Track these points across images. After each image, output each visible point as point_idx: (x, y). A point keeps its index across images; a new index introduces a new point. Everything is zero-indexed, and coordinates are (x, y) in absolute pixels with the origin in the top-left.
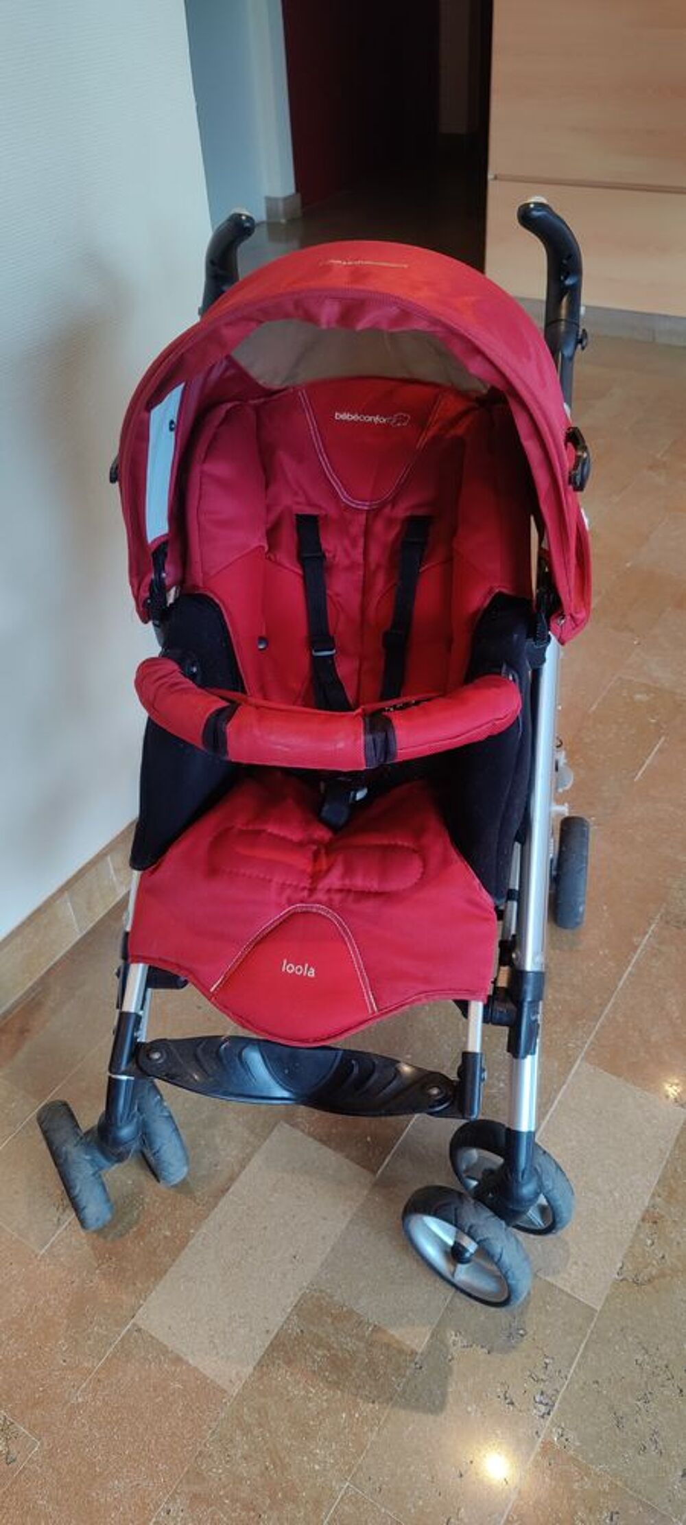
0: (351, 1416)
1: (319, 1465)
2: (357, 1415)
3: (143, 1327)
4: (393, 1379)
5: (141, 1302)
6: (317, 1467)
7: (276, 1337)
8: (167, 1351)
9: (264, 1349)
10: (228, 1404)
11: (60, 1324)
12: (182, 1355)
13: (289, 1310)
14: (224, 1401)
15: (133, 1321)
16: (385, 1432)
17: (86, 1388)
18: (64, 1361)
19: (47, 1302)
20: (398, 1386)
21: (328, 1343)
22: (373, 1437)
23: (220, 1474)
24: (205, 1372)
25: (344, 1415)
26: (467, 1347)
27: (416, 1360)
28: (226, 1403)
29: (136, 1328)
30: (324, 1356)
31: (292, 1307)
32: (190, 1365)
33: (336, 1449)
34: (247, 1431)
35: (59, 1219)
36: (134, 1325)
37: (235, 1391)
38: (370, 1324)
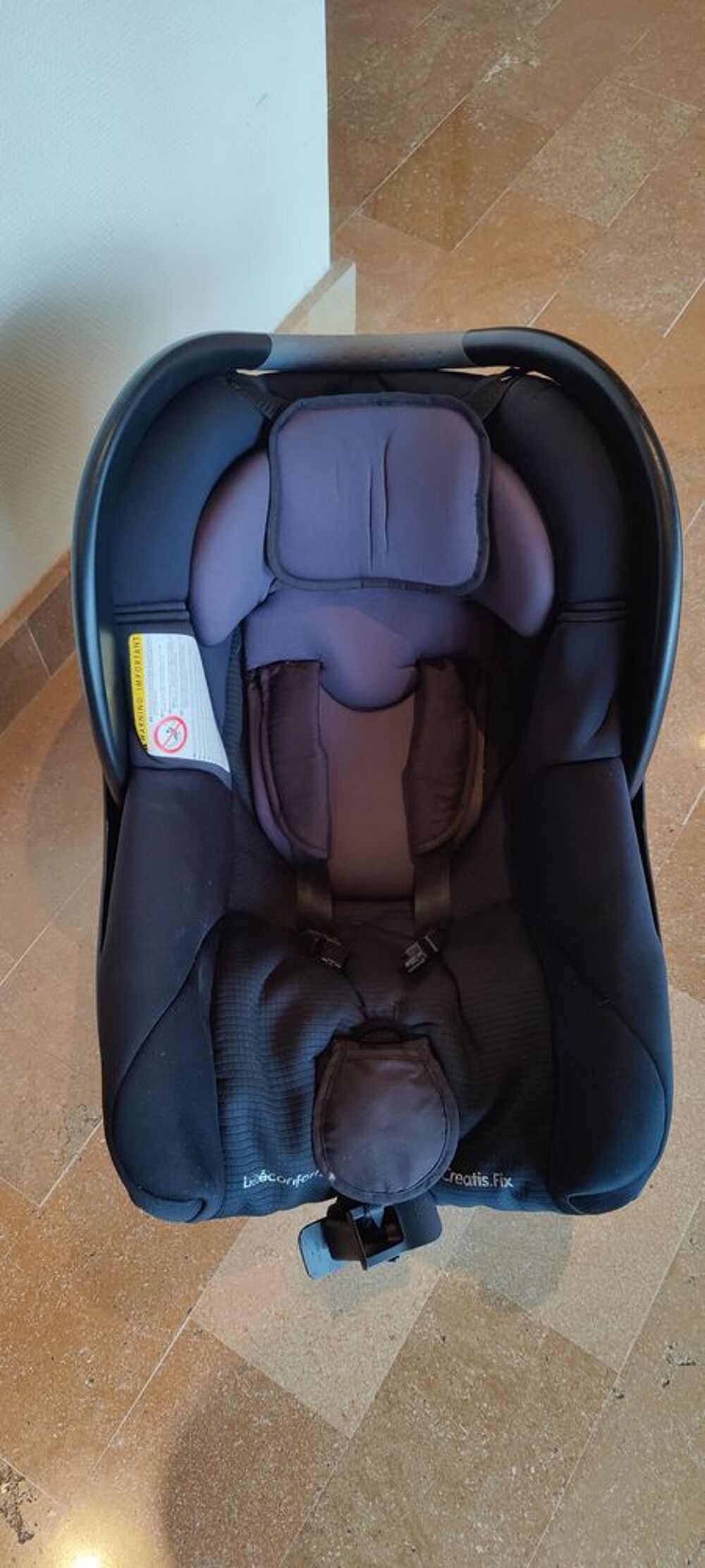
0: (525, 1471)
1: (483, 1546)
2: (533, 1471)
3: (204, 1327)
4: (583, 1413)
5: (200, 1288)
6: (479, 1549)
7: (405, 1346)
8: (245, 1368)
9: (388, 1366)
10: (342, 1451)
11: (79, 1322)
12: (266, 1374)
13: (422, 1304)
14: (336, 1445)
15: (189, 1318)
16: (575, 1495)
17: (127, 1423)
18: (92, 1381)
19: (56, 1285)
20: (591, 1425)
21: (482, 1357)
22: (558, 1504)
23: (338, 1559)
24: (304, 1401)
25: (514, 1470)
26: (688, 1364)
27: (615, 1385)
28: (337, 1449)
29: (195, 1330)
30: (478, 1377)
31: (425, 1301)
32: (281, 1388)
33: (507, 1521)
34: (373, 1494)
35: (63, 1152)
36: (192, 1324)
37: (351, 1430)
38: (542, 1327)
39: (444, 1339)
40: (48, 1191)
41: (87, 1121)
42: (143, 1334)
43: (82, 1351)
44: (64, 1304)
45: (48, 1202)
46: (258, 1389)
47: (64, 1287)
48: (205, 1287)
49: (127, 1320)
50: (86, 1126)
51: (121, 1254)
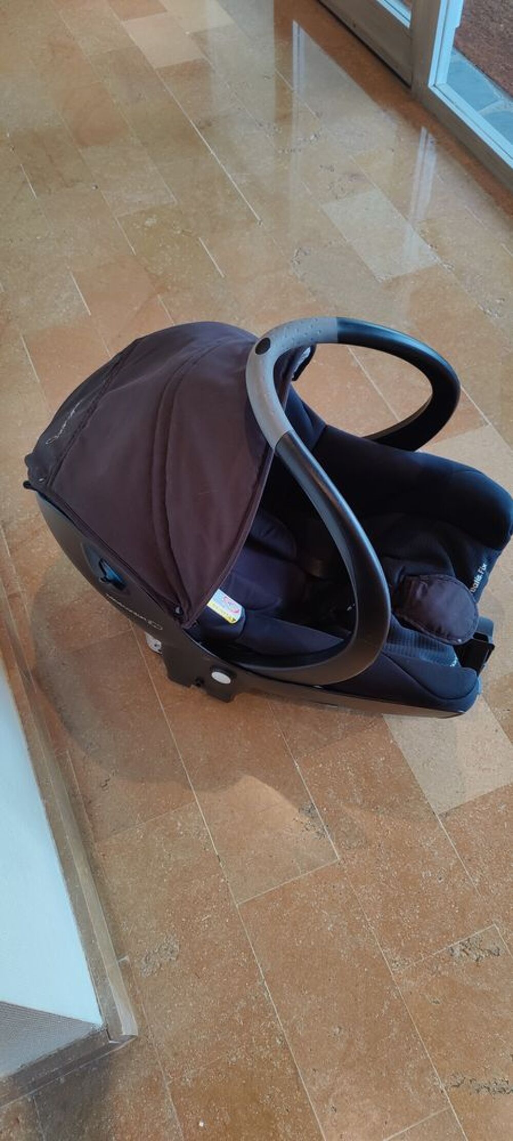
39: (509, 710)
40: (334, 852)
41: (309, 811)
42: (432, 841)
43: (423, 876)
44: (396, 873)
45: (339, 854)
46: (487, 802)
47: (387, 868)
48: (426, 800)
49: (421, 846)
50: (312, 814)
51: (388, 831)
